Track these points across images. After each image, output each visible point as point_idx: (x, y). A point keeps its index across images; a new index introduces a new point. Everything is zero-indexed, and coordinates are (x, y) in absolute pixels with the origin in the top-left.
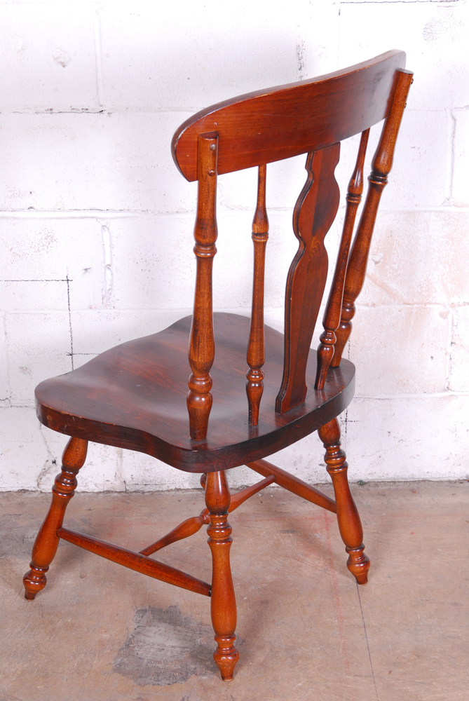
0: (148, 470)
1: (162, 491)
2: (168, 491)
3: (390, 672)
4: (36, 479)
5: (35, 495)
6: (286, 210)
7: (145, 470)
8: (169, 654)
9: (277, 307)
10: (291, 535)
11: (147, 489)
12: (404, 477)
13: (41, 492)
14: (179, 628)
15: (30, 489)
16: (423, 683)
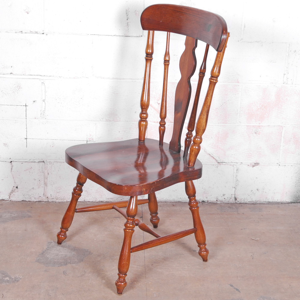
0: (58, 192)
1: (64, 202)
2: (67, 202)
3: (152, 265)
4: (9, 195)
5: (8, 201)
6: (120, 79)
7: (57, 192)
8: (60, 257)
9: (116, 121)
10: (118, 219)
11: (57, 201)
12: (170, 200)
13: (11, 201)
14: (65, 248)
15: (6, 199)
16: (165, 269)
